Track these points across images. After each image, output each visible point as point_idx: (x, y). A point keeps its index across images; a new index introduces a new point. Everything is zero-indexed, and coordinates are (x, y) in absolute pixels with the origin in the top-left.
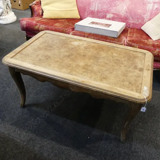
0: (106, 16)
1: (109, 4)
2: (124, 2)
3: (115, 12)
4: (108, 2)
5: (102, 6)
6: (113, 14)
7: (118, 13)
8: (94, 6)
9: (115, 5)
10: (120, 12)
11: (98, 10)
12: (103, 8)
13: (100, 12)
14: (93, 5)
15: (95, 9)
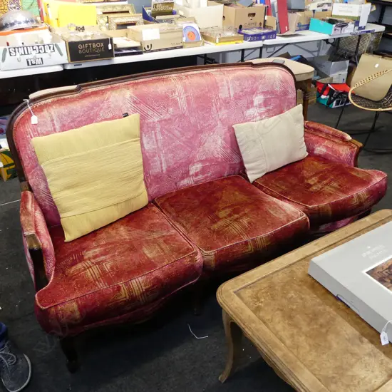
0: (188, 172)
1: (188, 146)
2: (214, 132)
3: (204, 158)
4: (184, 143)
5: (174, 157)
6: (201, 161)
7: (209, 156)
8: (159, 163)
9: (200, 143)
10: (213, 154)
11: (169, 167)
12: (178, 159)
13: (174, 168)
14: (155, 161)
15: (162, 167)
